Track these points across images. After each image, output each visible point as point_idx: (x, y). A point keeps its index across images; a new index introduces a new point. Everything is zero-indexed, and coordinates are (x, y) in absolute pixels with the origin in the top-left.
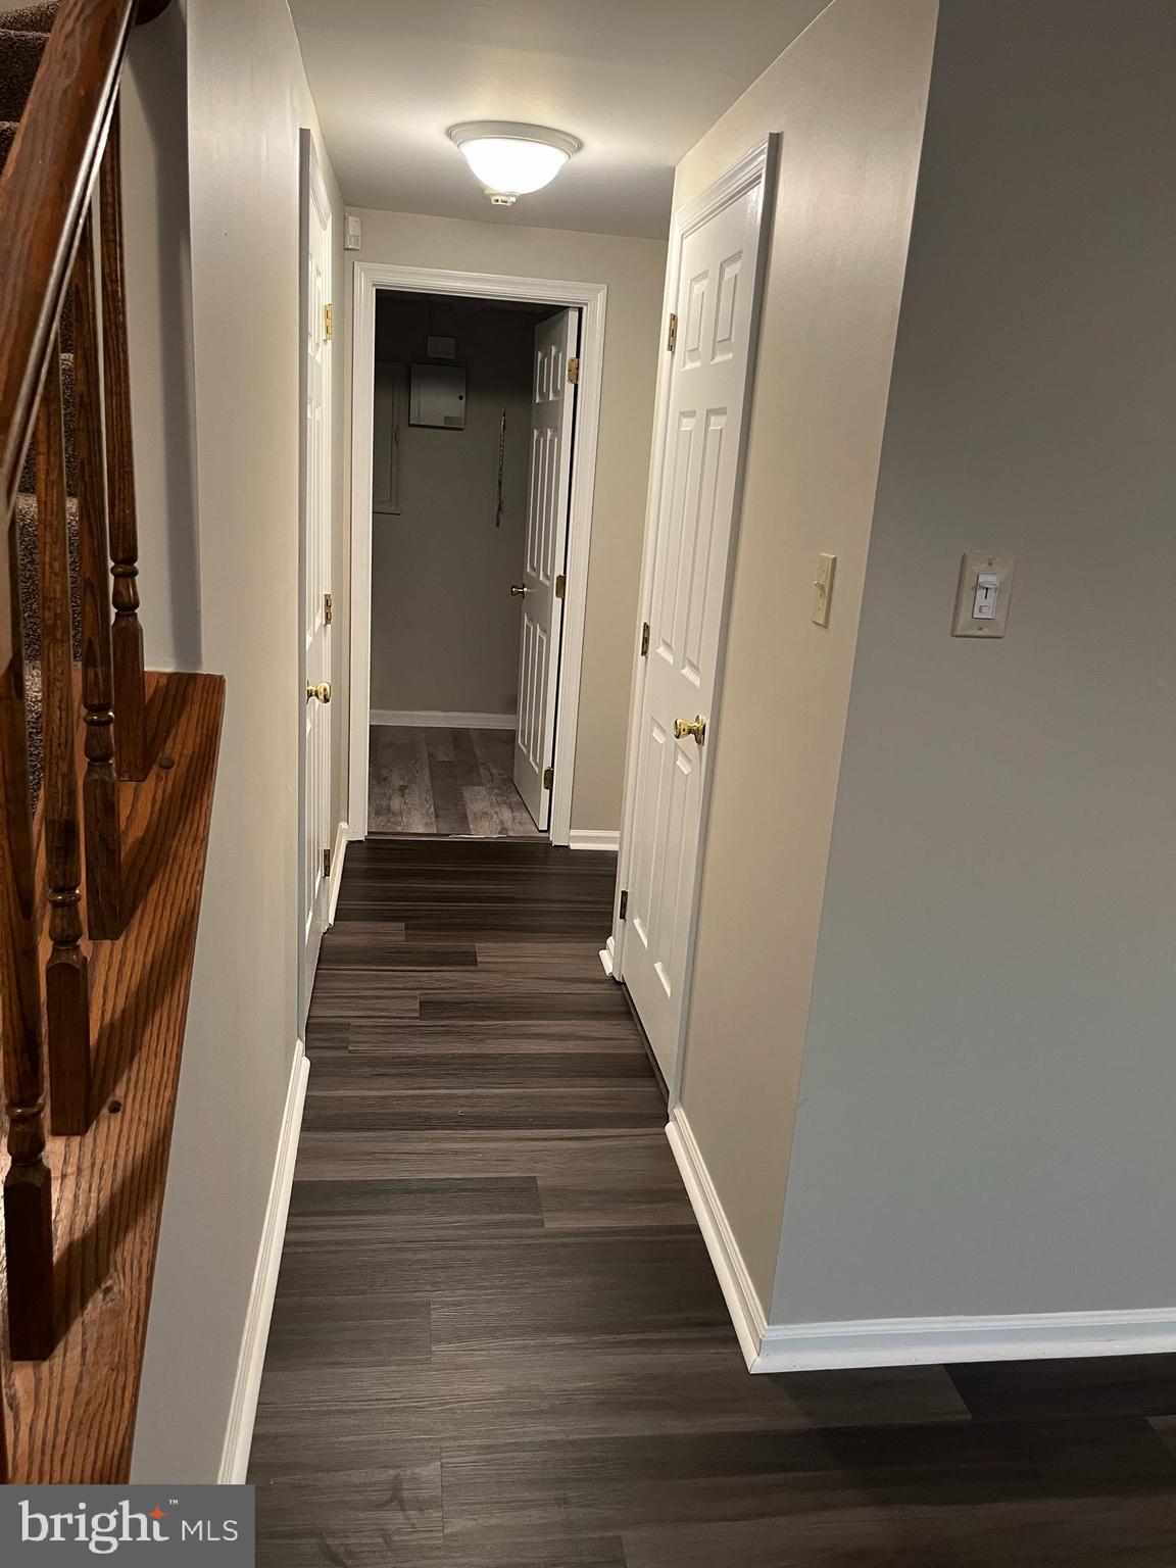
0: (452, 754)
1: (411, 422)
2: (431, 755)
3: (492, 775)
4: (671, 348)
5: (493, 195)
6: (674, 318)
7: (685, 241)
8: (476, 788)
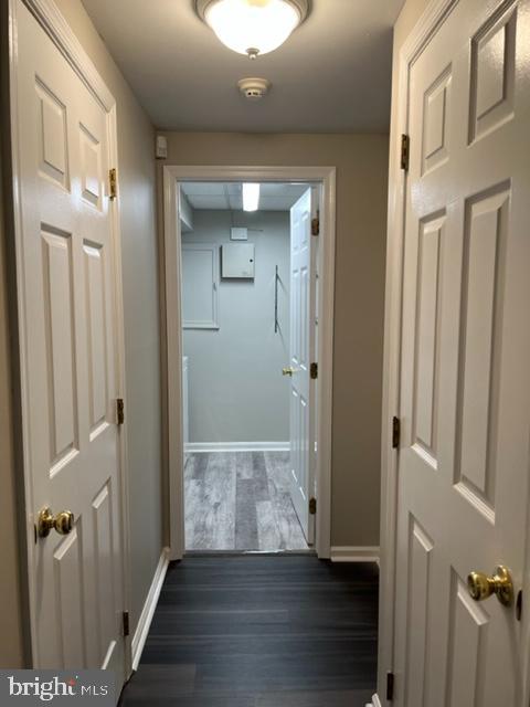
0: (252, 473)
1: (224, 276)
2: (238, 475)
3: (276, 490)
4: (405, 165)
5: (247, 89)
6: (406, 139)
7: (413, 69)
8: (265, 503)
